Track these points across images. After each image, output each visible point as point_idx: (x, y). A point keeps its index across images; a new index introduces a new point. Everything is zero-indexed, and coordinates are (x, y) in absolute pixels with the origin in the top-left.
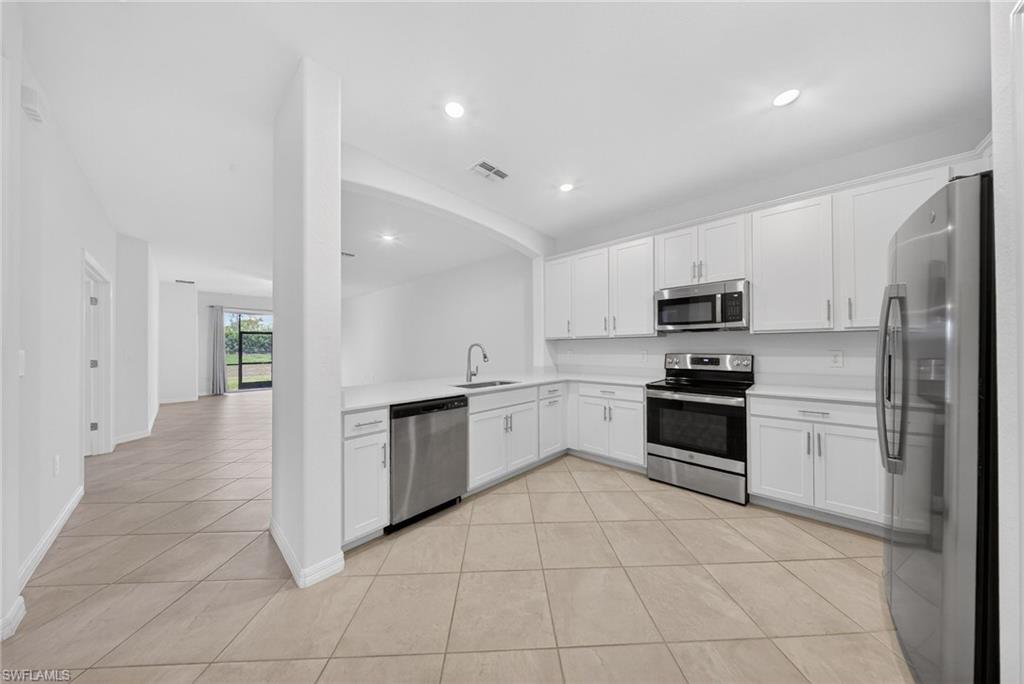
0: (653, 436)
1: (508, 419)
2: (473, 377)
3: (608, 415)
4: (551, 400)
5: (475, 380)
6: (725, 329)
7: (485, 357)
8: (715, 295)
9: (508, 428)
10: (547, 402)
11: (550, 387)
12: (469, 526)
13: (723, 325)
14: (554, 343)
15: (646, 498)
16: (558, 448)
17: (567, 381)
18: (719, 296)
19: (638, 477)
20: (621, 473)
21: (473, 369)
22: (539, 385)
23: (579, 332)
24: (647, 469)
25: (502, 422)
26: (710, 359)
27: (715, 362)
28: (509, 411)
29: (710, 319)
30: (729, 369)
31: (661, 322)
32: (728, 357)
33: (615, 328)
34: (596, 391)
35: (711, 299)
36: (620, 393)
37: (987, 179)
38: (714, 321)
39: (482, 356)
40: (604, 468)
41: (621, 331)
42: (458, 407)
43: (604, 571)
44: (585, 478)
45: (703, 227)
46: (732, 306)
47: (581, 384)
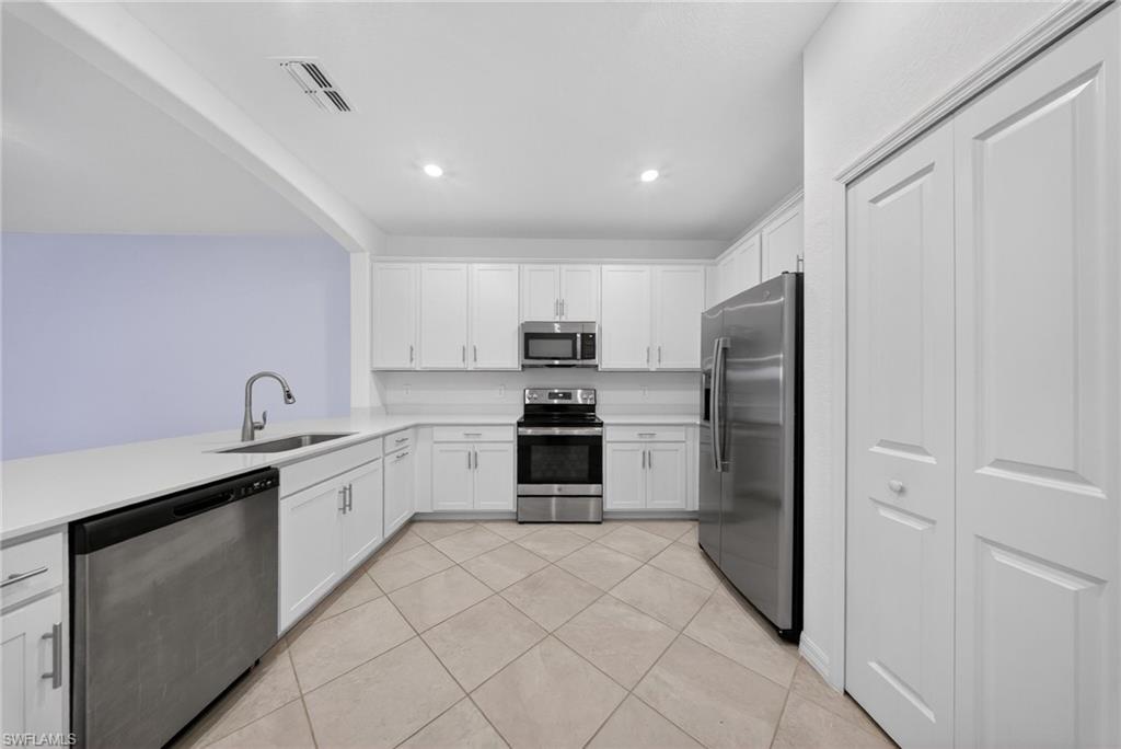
0: (524, 476)
1: (347, 491)
2: (257, 432)
3: (473, 461)
4: (400, 453)
5: (261, 437)
6: (583, 366)
7: (289, 396)
8: (575, 334)
9: (346, 506)
10: (394, 456)
11: (399, 436)
12: (302, 697)
13: (580, 362)
14: (383, 375)
15: (528, 545)
16: (406, 515)
17: (416, 426)
18: (579, 336)
19: (505, 524)
20: (489, 526)
21: (257, 419)
22: (384, 435)
23: (425, 362)
24: (517, 513)
25: (336, 501)
26: (564, 394)
27: (567, 396)
28: (344, 481)
29: (570, 356)
30: (580, 402)
31: (527, 356)
32: (579, 391)
33: (475, 360)
34: (458, 434)
35: (572, 337)
36: (488, 434)
37: (799, 278)
38: (574, 357)
39: (282, 394)
40: (471, 525)
41: (483, 364)
42: (261, 490)
43: (537, 650)
44: (451, 543)
45: (565, 267)
46: (586, 345)
47: (435, 428)
